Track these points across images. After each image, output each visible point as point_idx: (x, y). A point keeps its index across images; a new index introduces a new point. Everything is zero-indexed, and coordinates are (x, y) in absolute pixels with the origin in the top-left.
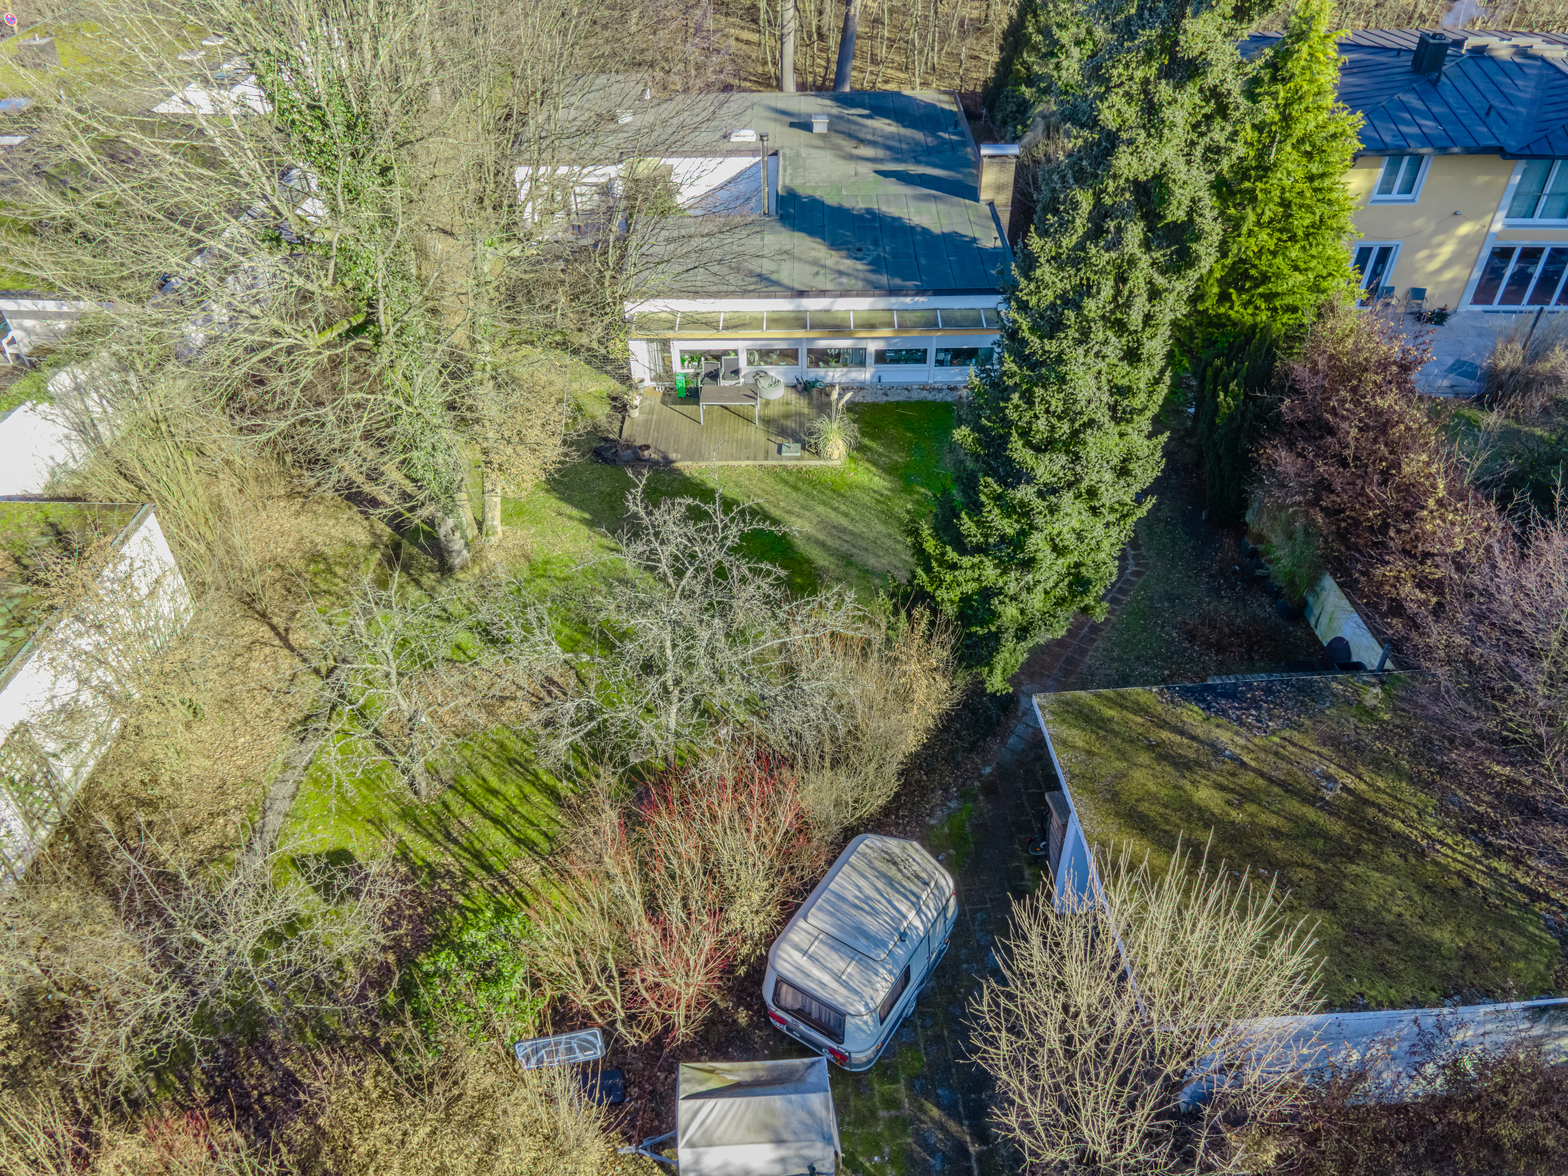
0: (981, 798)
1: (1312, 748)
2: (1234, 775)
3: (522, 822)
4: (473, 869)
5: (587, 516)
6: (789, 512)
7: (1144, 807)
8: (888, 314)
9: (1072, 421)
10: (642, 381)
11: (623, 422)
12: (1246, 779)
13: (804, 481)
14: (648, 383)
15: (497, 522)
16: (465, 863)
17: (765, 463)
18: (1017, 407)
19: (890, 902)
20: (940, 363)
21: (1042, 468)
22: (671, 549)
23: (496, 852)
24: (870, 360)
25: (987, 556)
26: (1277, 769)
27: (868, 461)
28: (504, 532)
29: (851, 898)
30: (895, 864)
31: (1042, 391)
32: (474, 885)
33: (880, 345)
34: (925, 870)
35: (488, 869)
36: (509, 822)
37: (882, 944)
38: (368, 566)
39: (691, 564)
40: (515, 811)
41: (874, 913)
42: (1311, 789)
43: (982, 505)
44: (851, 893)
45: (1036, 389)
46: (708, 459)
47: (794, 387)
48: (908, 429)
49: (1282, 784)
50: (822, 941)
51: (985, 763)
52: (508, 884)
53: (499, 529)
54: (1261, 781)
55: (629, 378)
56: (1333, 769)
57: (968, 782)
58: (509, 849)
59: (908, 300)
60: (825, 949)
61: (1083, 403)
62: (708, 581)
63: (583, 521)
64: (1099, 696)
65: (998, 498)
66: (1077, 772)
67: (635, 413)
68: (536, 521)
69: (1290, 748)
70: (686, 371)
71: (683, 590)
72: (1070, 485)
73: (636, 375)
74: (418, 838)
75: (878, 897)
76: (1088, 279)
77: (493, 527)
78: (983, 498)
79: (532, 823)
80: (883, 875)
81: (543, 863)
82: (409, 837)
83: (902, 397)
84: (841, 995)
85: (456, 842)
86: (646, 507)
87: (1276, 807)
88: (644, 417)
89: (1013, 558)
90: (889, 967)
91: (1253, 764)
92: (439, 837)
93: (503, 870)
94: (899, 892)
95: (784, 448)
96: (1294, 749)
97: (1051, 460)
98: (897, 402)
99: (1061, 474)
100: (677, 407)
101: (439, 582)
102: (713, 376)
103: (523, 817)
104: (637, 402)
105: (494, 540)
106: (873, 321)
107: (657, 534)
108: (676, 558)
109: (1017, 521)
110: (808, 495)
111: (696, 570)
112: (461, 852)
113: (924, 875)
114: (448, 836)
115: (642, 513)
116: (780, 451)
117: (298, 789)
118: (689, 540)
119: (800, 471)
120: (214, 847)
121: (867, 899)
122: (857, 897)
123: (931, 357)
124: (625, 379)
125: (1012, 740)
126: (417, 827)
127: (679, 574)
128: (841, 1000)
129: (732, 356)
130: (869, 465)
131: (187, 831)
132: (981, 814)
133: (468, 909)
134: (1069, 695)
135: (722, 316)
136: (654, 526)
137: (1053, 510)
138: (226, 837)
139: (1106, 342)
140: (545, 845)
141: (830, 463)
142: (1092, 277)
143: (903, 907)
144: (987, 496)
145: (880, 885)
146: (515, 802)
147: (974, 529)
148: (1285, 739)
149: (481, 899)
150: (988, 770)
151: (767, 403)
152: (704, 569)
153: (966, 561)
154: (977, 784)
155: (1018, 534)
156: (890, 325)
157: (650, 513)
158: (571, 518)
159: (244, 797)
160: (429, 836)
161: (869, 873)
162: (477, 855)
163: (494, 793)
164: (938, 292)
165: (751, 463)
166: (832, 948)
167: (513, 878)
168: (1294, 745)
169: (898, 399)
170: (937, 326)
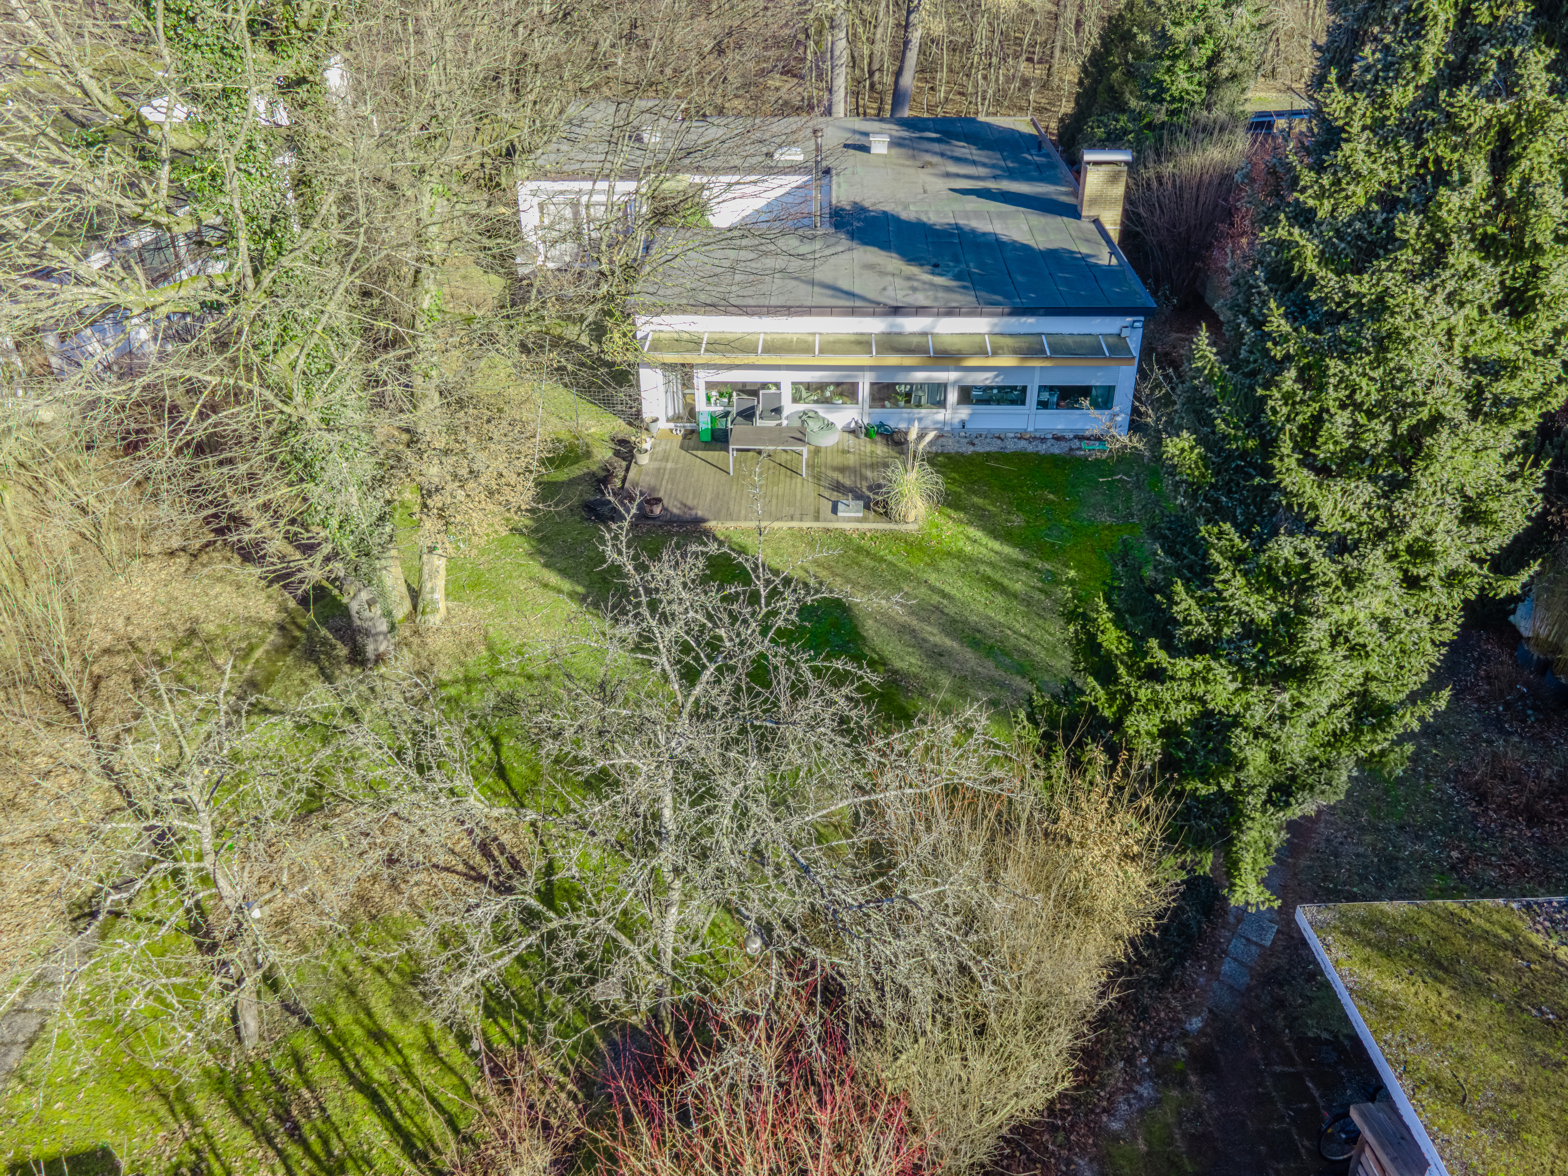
0: (1193, 1079)
8: (977, 339)
9: (1395, 421)
10: (655, 420)
11: (627, 469)
14: (663, 425)
15: (439, 595)
17: (815, 525)
18: (1288, 397)
20: (1043, 405)
21: (1330, 504)
22: (676, 630)
24: (952, 398)
25: (1216, 657)
28: (448, 609)
31: (1342, 366)
33: (965, 379)
39: (711, 659)
40: (408, 1076)
43: (1217, 570)
45: (1331, 363)
46: (738, 519)
47: (853, 432)
48: (1004, 487)
51: (1190, 1010)
53: (442, 605)
55: (638, 414)
57: (1166, 1046)
61: (1418, 388)
62: (738, 689)
65: (1239, 559)
67: (644, 460)
68: (497, 596)
70: (713, 408)
71: (697, 702)
72: (1381, 535)
73: (647, 414)
76: (1438, 161)
77: (434, 602)
78: (1217, 557)
83: (994, 447)
86: (635, 558)
88: (656, 465)
89: (1262, 664)
95: (841, 507)
97: (1344, 492)
98: (988, 453)
99: (1364, 517)
100: (699, 453)
102: (748, 414)
103: (419, 1086)
104: (647, 446)
105: (432, 619)
106: (959, 346)
107: (653, 606)
108: (686, 649)
109: (1273, 599)
111: (719, 669)
115: (630, 568)
116: (835, 510)
118: (710, 617)
119: (861, 537)
123: (1032, 397)
124: (635, 418)
125: (1227, 967)
127: (690, 676)
129: (773, 390)
132: (1198, 1114)
135: (762, 336)
136: (648, 591)
137: (1350, 581)
139: (1470, 273)
141: (903, 527)
142: (1448, 155)
144: (1221, 553)
147: (1197, 613)
150: (1195, 1023)
151: (817, 451)
152: (732, 669)
153: (1183, 666)
154: (1181, 1050)
155: (1275, 622)
156: (981, 351)
157: (642, 568)
164: (1046, 312)
165: (795, 524)
169: (988, 449)
170: (1043, 351)
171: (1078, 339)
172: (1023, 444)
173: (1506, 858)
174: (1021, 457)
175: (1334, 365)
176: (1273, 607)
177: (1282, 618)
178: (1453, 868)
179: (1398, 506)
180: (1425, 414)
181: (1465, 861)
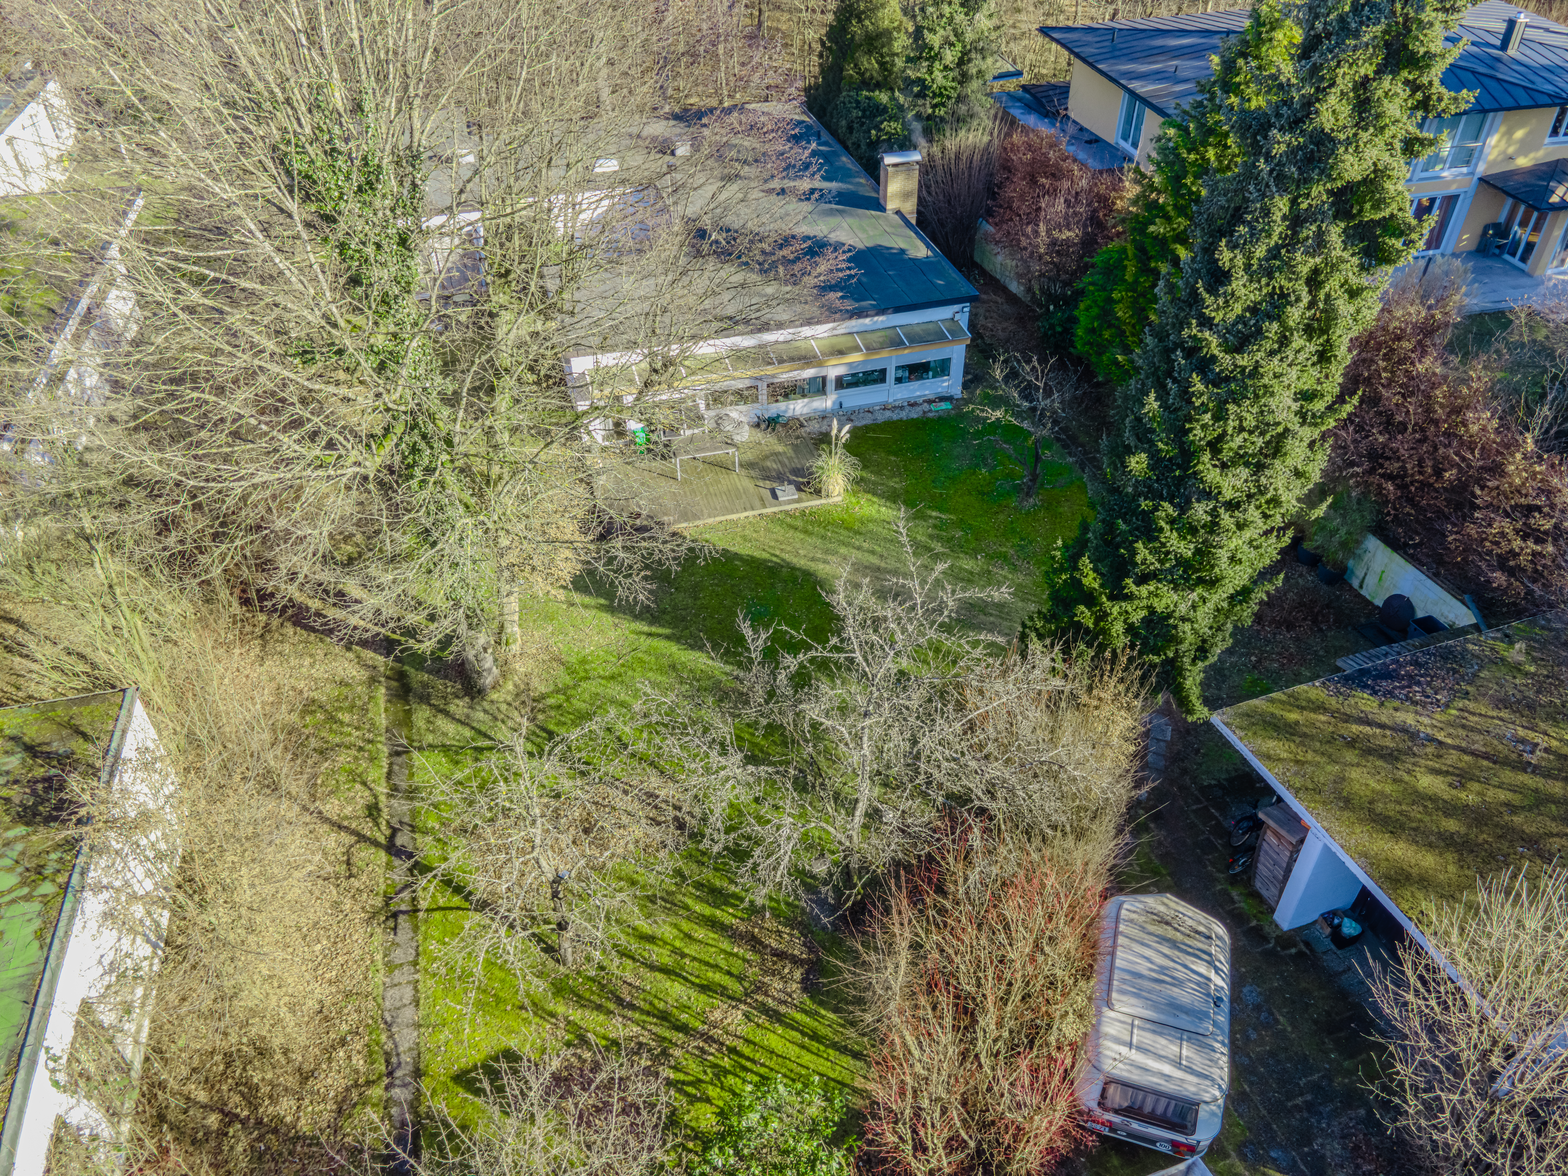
1: (1490, 713)
2: (1439, 756)
3: (696, 964)
4: (667, 1034)
5: (602, 601)
6: (813, 559)
7: (1379, 807)
8: (849, 338)
9: (1264, 435)
12: (1452, 758)
13: (812, 523)
15: (516, 628)
16: (655, 1029)
17: (764, 511)
19: (1186, 967)
20: (899, 380)
21: (1227, 484)
23: (684, 1008)
24: (831, 386)
25: (1161, 581)
26: (1474, 742)
27: (865, 491)
28: (521, 637)
29: (1146, 972)
30: (1167, 923)
31: (1236, 408)
32: (677, 1052)
33: (841, 371)
34: (1200, 923)
35: (683, 1028)
36: (683, 969)
37: (1202, 1016)
38: (377, 704)
40: (683, 955)
41: (1178, 983)
42: (1514, 756)
43: (1161, 530)
44: (1143, 967)
45: (1230, 406)
46: (703, 517)
47: (758, 425)
48: (889, 453)
49: (1486, 756)
50: (1139, 1027)
52: (715, 1041)
53: (518, 635)
54: (1467, 758)
56: (1521, 732)
58: (700, 1001)
59: (867, 321)
60: (1148, 1035)
61: (1276, 415)
63: (601, 607)
64: (1272, 701)
66: (1298, 785)
69: (1471, 718)
72: (1253, 497)
74: (587, 1013)
75: (1172, 964)
76: (1281, 288)
77: (513, 634)
78: (1162, 524)
79: (707, 964)
80: (1163, 939)
81: (742, 1007)
82: (576, 1015)
83: (867, 420)
84: (1190, 1083)
85: (632, 1007)
87: (1495, 781)
90: (1220, 1038)
91: (1449, 741)
92: (611, 1006)
93: (701, 1027)
94: (1189, 954)
95: (779, 493)
96: (1476, 719)
97: (1234, 475)
98: (866, 427)
99: (1244, 488)
101: (471, 707)
103: (694, 959)
105: (515, 648)
106: (839, 347)
109: (1193, 542)
110: (823, 537)
112: (644, 1017)
113: (1201, 929)
114: (620, 1001)
116: (775, 496)
117: (416, 990)
119: (803, 513)
120: (348, 1089)
121: (1163, 970)
122: (1151, 970)
123: (891, 375)
126: (581, 1001)
128: (1193, 1089)
130: (869, 496)
131: (305, 1077)
132: (1161, 843)
133: (684, 1083)
134: (1245, 706)
138: (357, 1071)
139: (1301, 349)
140: (735, 987)
141: (831, 501)
142: (1287, 285)
143: (1202, 968)
144: (1164, 521)
145: (1166, 951)
146: (678, 944)
147: (1149, 558)
148: (1461, 710)
149: (694, 1067)
153: (1143, 590)
156: (857, 349)
158: (586, 607)
159: (355, 1016)
160: (599, 1008)
161: (1147, 939)
162: (664, 1017)
163: (651, 939)
164: (898, 310)
165: (750, 513)
166: (1154, 1032)
167: (717, 1032)
168: (1474, 714)
169: (864, 422)
170: (903, 343)
171: (924, 327)
172: (888, 414)
173: (1280, 654)
174: (889, 425)
175: (1232, 408)
176: (1192, 546)
177: (1198, 551)
178: (1254, 667)
179: (1263, 480)
180: (1280, 429)
181: (1259, 661)
